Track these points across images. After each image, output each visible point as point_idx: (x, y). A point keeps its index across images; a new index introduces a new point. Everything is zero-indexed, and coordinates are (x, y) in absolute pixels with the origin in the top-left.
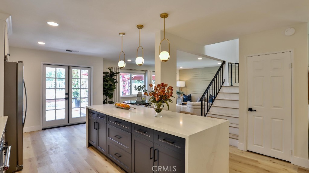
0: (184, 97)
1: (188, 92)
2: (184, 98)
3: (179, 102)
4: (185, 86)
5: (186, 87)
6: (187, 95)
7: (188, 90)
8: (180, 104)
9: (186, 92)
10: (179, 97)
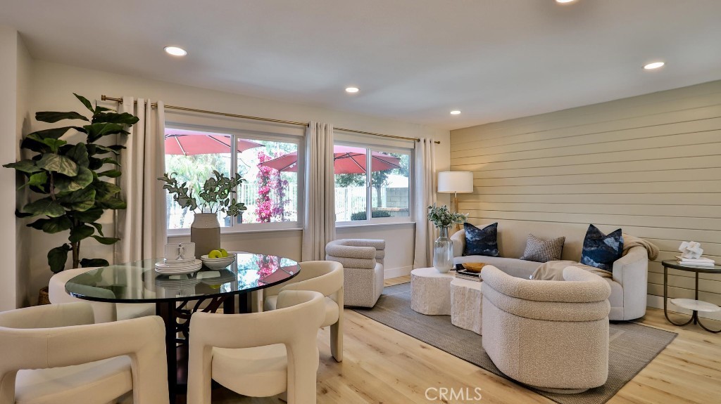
0: (469, 236)
1: (484, 214)
2: (465, 239)
3: (442, 259)
4: (470, 190)
5: (475, 194)
6: (481, 227)
7: (483, 205)
8: (447, 267)
9: (474, 214)
10: (444, 237)
